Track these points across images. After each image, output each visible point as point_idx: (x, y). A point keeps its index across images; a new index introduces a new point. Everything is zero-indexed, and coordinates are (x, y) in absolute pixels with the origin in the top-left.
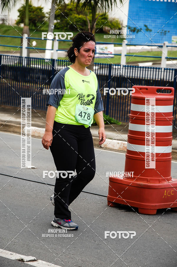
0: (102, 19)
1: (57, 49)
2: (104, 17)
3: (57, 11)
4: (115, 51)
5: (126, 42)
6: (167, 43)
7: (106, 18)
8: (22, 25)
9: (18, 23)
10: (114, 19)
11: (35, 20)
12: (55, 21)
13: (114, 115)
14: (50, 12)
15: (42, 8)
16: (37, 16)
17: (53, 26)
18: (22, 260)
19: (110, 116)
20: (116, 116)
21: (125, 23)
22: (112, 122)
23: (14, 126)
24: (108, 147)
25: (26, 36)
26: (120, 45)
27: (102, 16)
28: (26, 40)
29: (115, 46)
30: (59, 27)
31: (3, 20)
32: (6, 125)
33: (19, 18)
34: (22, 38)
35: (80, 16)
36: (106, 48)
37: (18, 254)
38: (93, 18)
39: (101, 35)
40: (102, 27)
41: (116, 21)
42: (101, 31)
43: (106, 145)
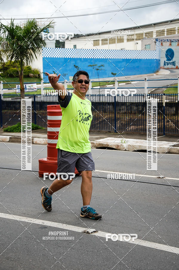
0: (28, 69)
1: (3, 88)
2: (29, 68)
4: (37, 87)
5: (43, 81)
6: (66, 80)
7: (30, 69)
10: (35, 69)
13: (39, 124)
19: (37, 125)
20: (41, 124)
21: (42, 71)
22: (39, 128)
24: (37, 143)
26: (40, 83)
27: (28, 68)
29: (37, 84)
30: (3, 76)
35: (15, 69)
38: (21, 69)
39: (29, 79)
40: (29, 74)
41: (37, 70)
42: (28, 77)
43: (36, 142)
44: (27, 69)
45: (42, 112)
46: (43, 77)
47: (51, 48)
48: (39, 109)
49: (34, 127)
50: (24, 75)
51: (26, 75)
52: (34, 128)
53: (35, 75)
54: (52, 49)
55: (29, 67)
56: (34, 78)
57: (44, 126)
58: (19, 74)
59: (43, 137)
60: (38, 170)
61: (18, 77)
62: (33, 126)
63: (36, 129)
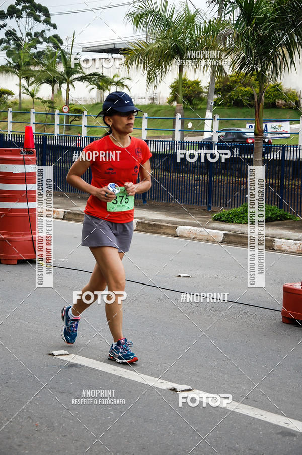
0: (274, 91)
1: (217, 130)
2: (277, 88)
3: (218, 85)
4: (291, 129)
7: (279, 90)
8: (175, 104)
9: (170, 102)
10: (289, 90)
11: (191, 97)
12: (216, 97)
14: (209, 86)
15: (200, 82)
16: (194, 91)
17: (213, 102)
18: (174, 390)
19: (285, 210)
22: (288, 217)
23: (165, 226)
24: (282, 249)
25: (179, 116)
26: (298, 121)
27: (274, 87)
28: (180, 121)
29: (290, 124)
30: (220, 103)
31: (153, 99)
32: (155, 225)
33: (171, 96)
34: (174, 119)
35: (247, 89)
36: (280, 126)
37: (169, 383)
38: (260, 89)
39: (274, 111)
40: (275, 100)
41: (293, 92)
42: (272, 106)
43: (280, 247)
44: (273, 89)
45: (297, 182)
48: (291, 178)
50: (265, 103)
51: (269, 103)
52: (278, 216)
53: (289, 103)
55: (278, 85)
56: (286, 108)
58: (256, 100)
59: (296, 238)
60: (281, 308)
61: (251, 106)
62: (276, 213)
63: (281, 220)
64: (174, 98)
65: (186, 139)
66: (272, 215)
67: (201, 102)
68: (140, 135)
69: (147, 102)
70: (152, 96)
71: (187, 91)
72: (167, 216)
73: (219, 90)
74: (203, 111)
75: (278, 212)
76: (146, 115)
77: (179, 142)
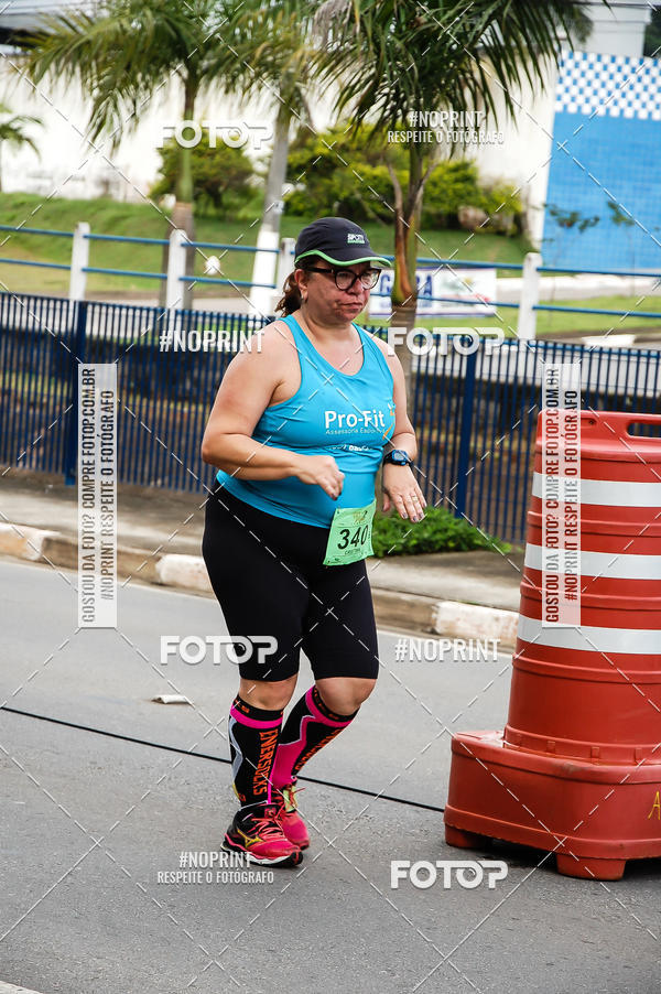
0: (457, 181)
2: (464, 174)
3: (297, 154)
4: (499, 293)
5: (535, 260)
7: (469, 179)
8: (170, 201)
9: (158, 194)
10: (498, 183)
11: (218, 184)
12: (289, 188)
13: (483, 520)
14: (270, 157)
16: (226, 169)
17: (281, 204)
20: (492, 520)
21: (538, 194)
22: (478, 542)
23: (125, 553)
24: (458, 631)
25: (179, 237)
26: (518, 271)
27: (456, 169)
28: (183, 251)
29: (498, 276)
30: (301, 207)
31: (106, 184)
33: (161, 177)
34: (166, 246)
35: (380, 170)
38: (412, 175)
39: (453, 239)
40: (456, 207)
41: (509, 189)
42: (450, 224)
43: (452, 625)
44: (454, 176)
45: (506, 444)
46: (545, 231)
47: (613, 60)
48: (490, 430)
49: (450, 533)
50: (423, 213)
51: (439, 216)
52: (450, 538)
53: (496, 217)
54: (620, 61)
55: (465, 166)
56: (488, 233)
57: (513, 537)
58: (399, 204)
59: (498, 601)
60: (444, 803)
61: (389, 220)
62: (446, 530)
63: (457, 549)
64: (169, 185)
65: (200, 305)
66: (435, 533)
67: (244, 201)
68: (66, 285)
69: (90, 192)
70: (105, 174)
71: (208, 167)
72: (134, 523)
73: (300, 169)
74: (253, 227)
75: (452, 526)
76: (84, 228)
77: (177, 313)
